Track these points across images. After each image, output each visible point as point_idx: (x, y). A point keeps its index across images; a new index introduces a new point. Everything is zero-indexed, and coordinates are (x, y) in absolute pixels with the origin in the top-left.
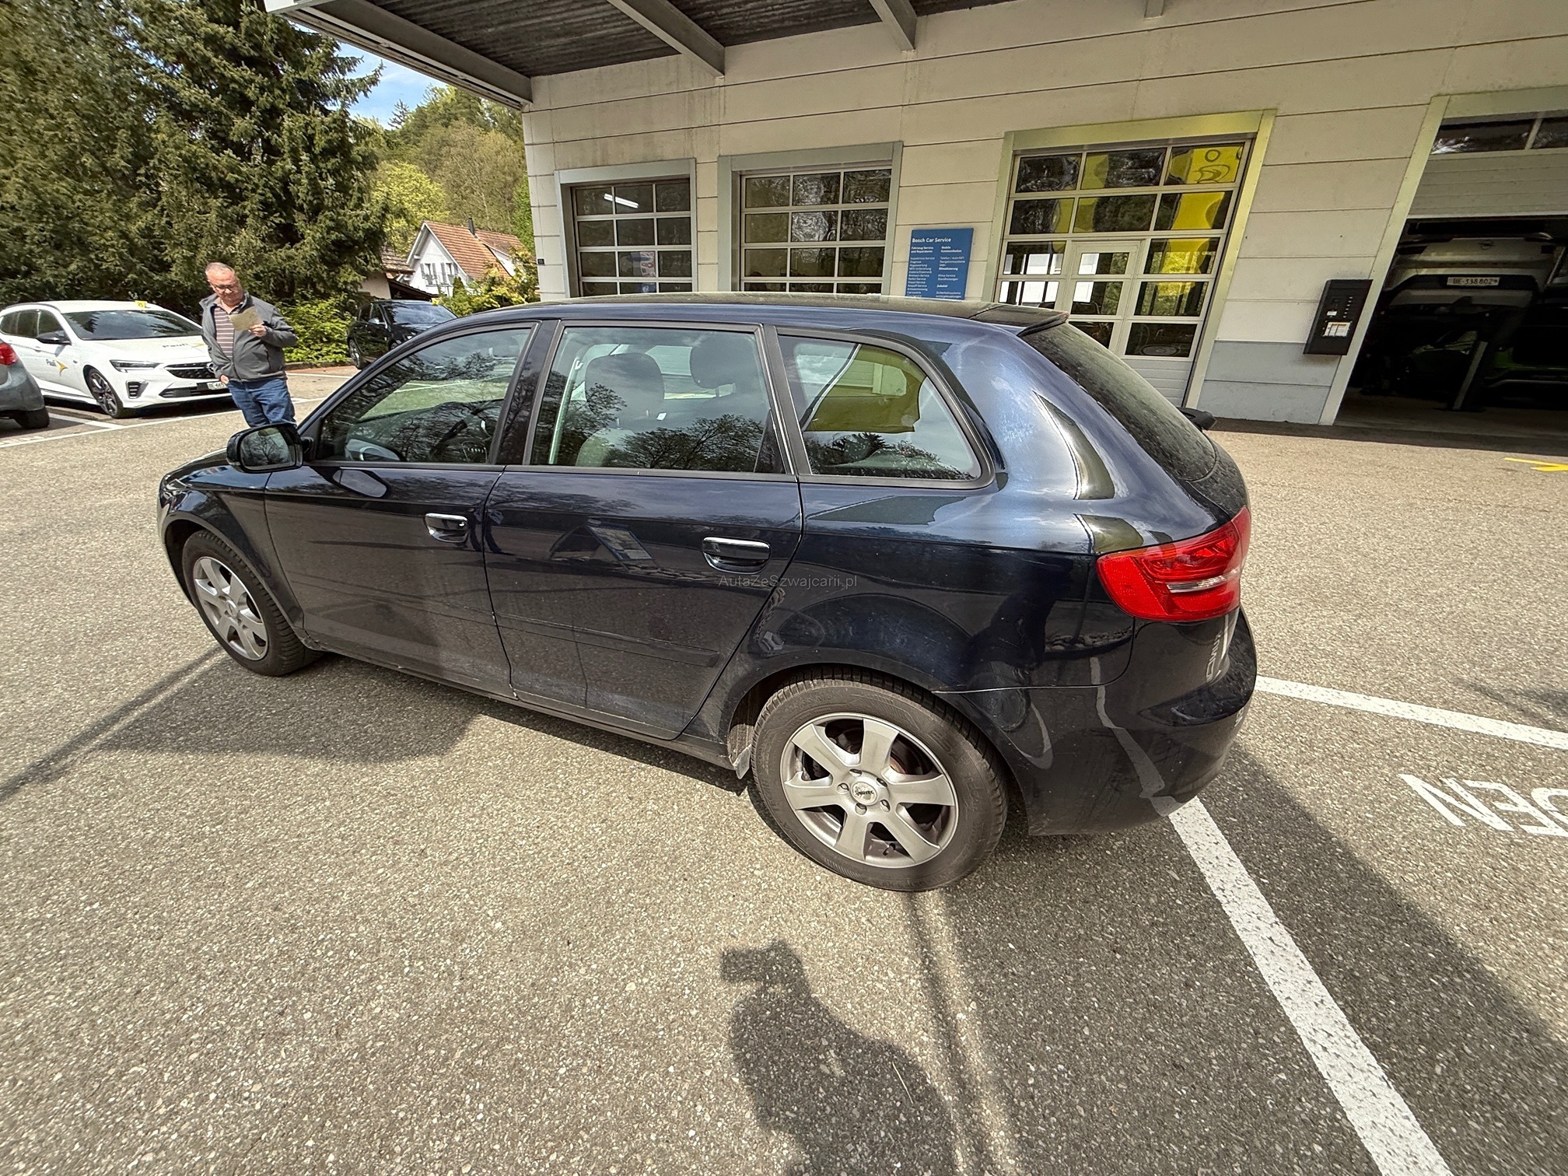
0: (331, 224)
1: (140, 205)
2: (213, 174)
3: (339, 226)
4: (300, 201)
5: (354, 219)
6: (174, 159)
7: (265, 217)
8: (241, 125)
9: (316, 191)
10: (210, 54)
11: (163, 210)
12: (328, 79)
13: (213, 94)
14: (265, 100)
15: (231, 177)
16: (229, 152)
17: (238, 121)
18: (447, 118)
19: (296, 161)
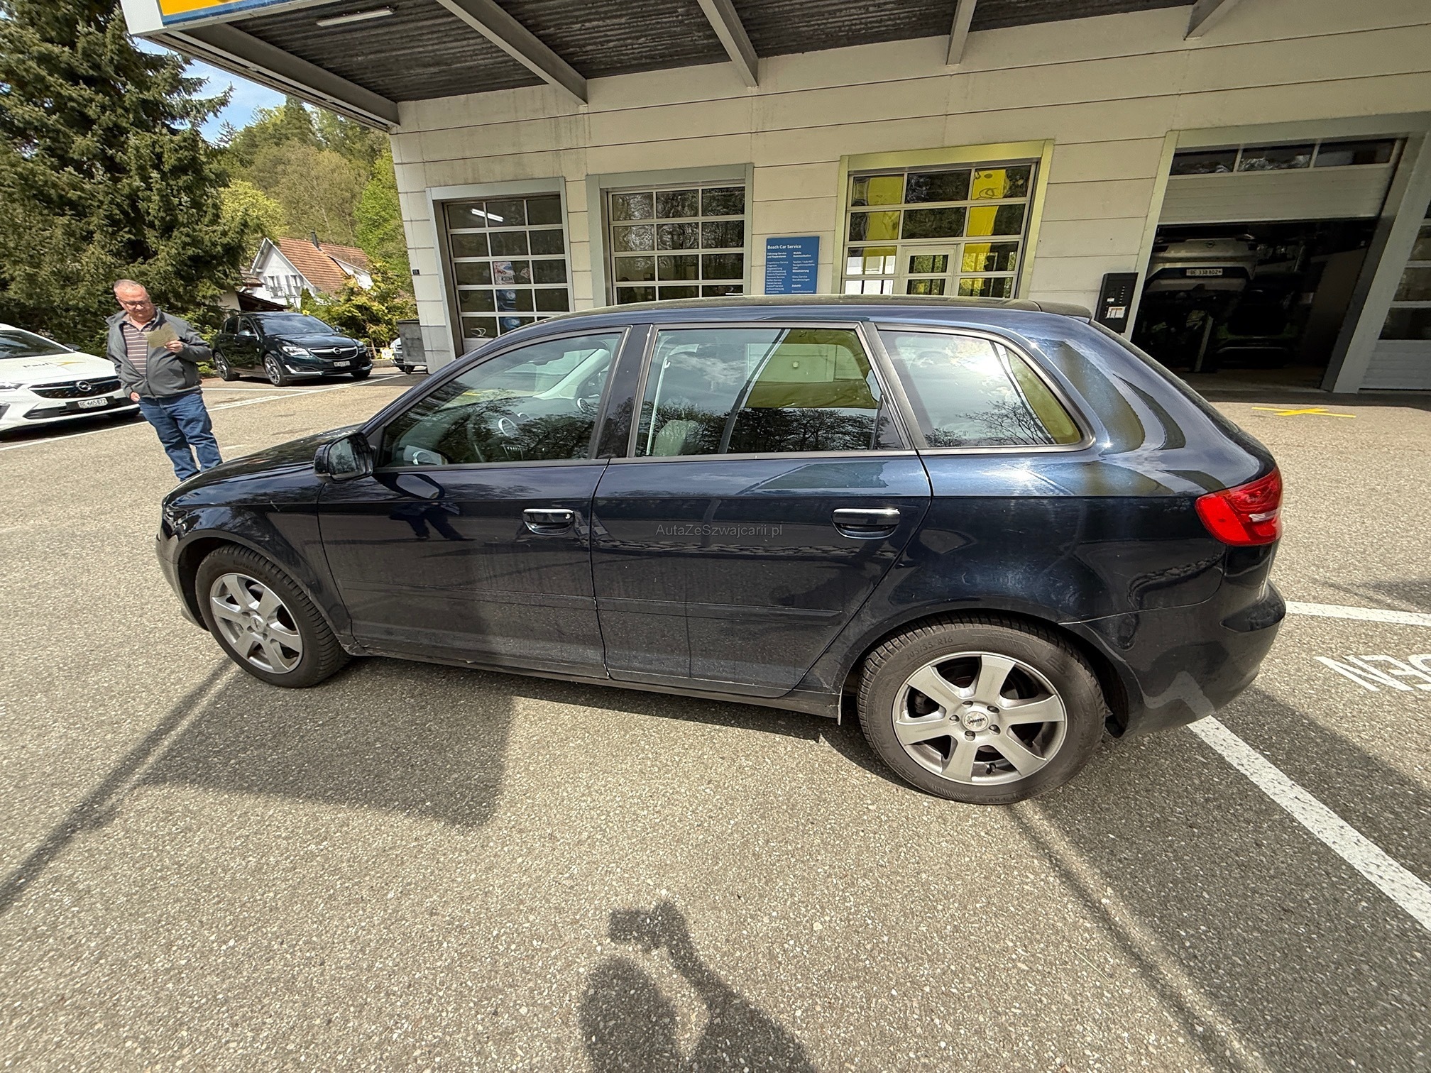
0: (188, 240)
2: (52, 191)
3: (195, 242)
4: (151, 218)
5: (209, 234)
6: (8, 176)
7: (114, 233)
8: (82, 143)
9: (168, 206)
10: (44, 73)
12: (175, 100)
13: (50, 112)
14: (108, 118)
15: (73, 195)
16: (70, 169)
17: (79, 140)
18: (278, 136)
19: (145, 179)
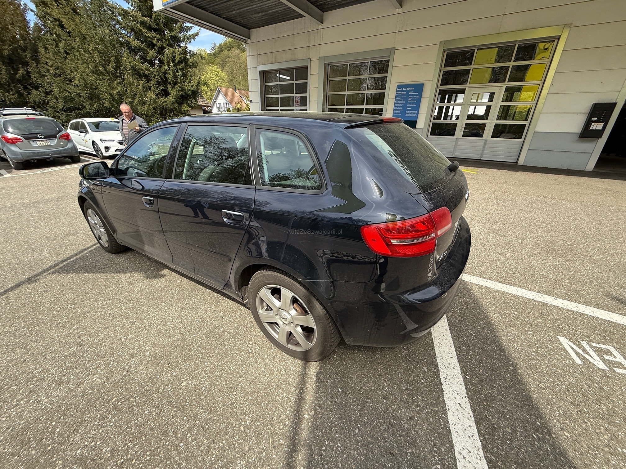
0: (180, 89)
1: (117, 84)
2: (141, 72)
3: (182, 89)
4: (170, 81)
5: (188, 86)
6: (128, 67)
7: (157, 87)
8: (151, 53)
9: (175, 76)
10: (142, 28)
11: (124, 85)
12: (181, 35)
13: (142, 42)
14: (159, 44)
15: (147, 73)
16: (146, 63)
17: (150, 52)
18: (230, 47)
19: (169, 66)
